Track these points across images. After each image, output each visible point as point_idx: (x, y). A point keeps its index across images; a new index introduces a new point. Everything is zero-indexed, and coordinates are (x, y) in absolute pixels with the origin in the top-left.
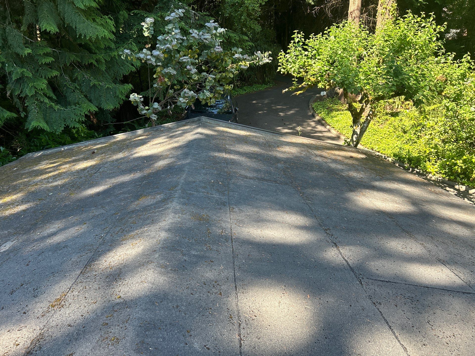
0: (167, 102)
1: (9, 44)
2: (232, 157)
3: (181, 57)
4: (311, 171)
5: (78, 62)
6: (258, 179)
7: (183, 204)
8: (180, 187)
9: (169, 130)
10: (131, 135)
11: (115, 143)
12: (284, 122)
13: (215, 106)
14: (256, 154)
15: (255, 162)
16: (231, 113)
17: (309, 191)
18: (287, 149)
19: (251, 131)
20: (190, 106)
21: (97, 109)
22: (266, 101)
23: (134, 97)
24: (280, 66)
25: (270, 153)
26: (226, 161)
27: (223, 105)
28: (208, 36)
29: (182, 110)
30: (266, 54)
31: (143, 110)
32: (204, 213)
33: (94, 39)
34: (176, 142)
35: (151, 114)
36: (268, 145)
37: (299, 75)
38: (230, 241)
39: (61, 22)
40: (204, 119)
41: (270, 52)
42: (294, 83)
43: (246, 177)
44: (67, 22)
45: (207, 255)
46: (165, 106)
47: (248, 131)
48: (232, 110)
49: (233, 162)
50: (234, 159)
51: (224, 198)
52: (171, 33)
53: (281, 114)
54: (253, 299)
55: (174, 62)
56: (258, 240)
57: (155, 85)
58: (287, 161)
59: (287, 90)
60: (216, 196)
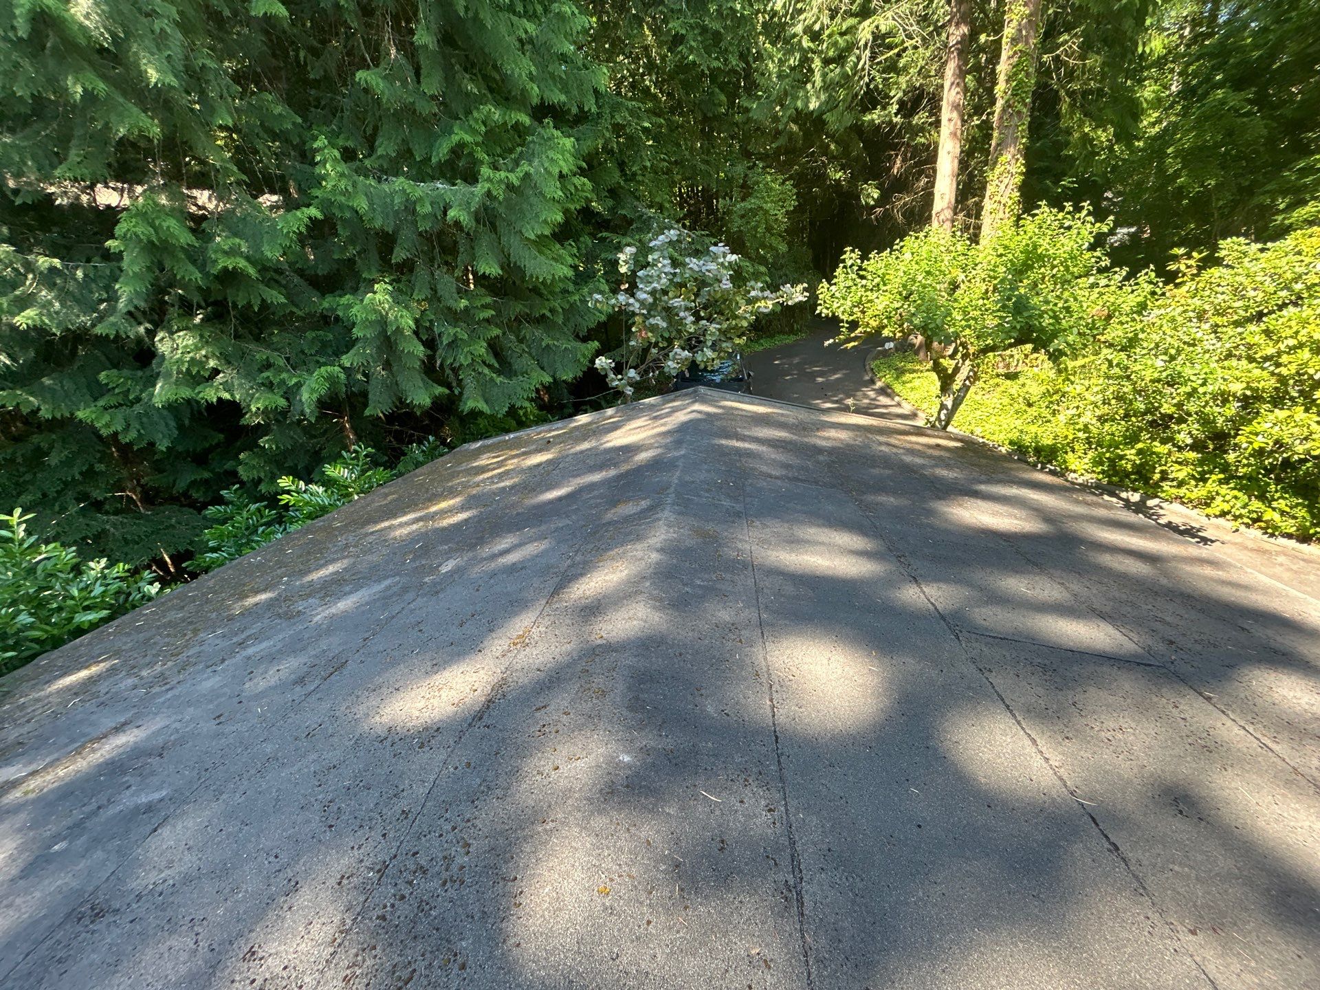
0: (649, 367)
1: (439, 295)
2: (747, 445)
3: (670, 299)
4: (874, 467)
5: (527, 315)
6: (788, 478)
7: (679, 514)
8: (672, 489)
9: (652, 407)
10: (597, 416)
11: (576, 428)
12: (824, 392)
13: (717, 371)
14: (784, 441)
15: (782, 452)
16: (741, 380)
17: (870, 498)
18: (833, 433)
19: (774, 407)
20: (683, 372)
21: (551, 380)
22: (796, 360)
23: (602, 362)
24: (820, 305)
25: (806, 440)
26: (738, 451)
27: (729, 369)
28: (713, 266)
29: (669, 377)
30: (800, 287)
31: (614, 381)
32: (710, 527)
33: (549, 282)
34: (662, 425)
35: (625, 386)
36: (802, 428)
37: (851, 318)
38: (750, 568)
39: (505, 260)
40: (702, 389)
41: (805, 285)
42: (844, 330)
43: (770, 476)
44: (512, 260)
45: (718, 586)
46: (646, 372)
47: (770, 406)
48: (743, 375)
49: (749, 454)
50: (749, 449)
51: (738, 507)
52: (656, 265)
53: (820, 380)
54: (788, 652)
55: (659, 308)
56: (792, 568)
57: (632, 343)
58: (832, 451)
59: (831, 341)
60: (726, 503)
